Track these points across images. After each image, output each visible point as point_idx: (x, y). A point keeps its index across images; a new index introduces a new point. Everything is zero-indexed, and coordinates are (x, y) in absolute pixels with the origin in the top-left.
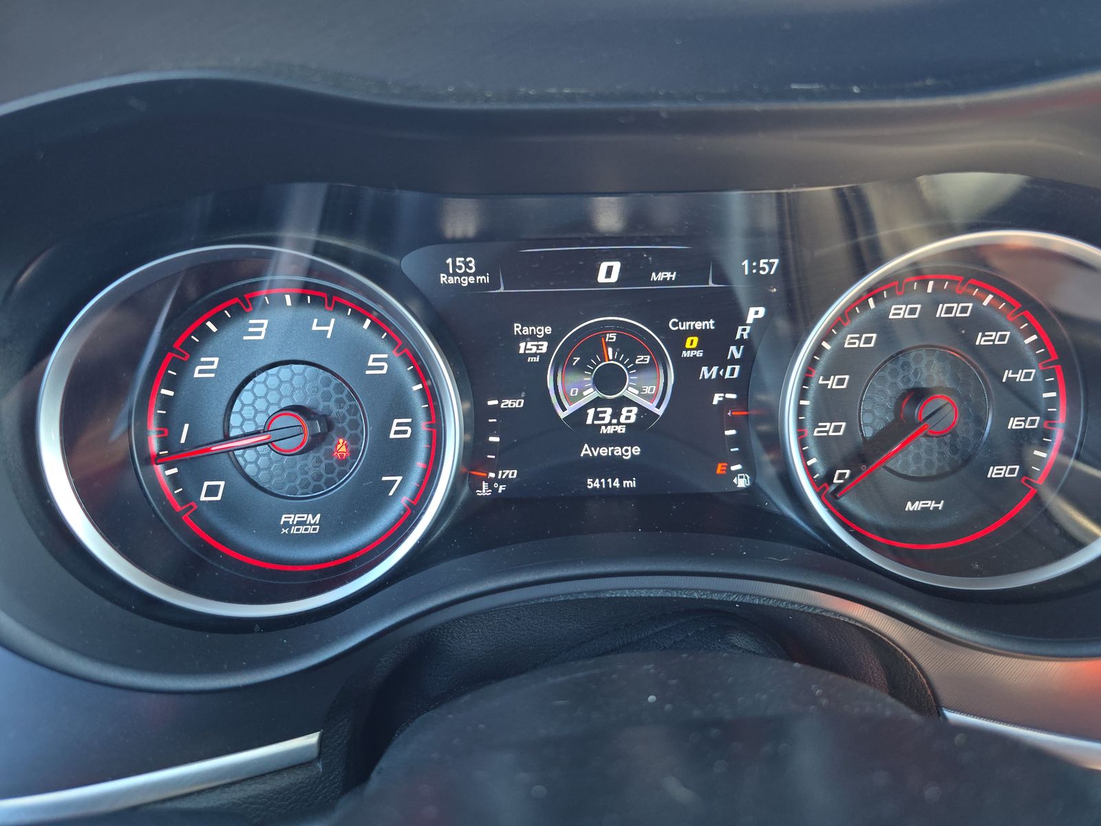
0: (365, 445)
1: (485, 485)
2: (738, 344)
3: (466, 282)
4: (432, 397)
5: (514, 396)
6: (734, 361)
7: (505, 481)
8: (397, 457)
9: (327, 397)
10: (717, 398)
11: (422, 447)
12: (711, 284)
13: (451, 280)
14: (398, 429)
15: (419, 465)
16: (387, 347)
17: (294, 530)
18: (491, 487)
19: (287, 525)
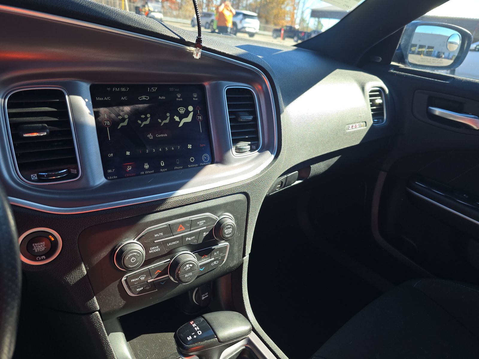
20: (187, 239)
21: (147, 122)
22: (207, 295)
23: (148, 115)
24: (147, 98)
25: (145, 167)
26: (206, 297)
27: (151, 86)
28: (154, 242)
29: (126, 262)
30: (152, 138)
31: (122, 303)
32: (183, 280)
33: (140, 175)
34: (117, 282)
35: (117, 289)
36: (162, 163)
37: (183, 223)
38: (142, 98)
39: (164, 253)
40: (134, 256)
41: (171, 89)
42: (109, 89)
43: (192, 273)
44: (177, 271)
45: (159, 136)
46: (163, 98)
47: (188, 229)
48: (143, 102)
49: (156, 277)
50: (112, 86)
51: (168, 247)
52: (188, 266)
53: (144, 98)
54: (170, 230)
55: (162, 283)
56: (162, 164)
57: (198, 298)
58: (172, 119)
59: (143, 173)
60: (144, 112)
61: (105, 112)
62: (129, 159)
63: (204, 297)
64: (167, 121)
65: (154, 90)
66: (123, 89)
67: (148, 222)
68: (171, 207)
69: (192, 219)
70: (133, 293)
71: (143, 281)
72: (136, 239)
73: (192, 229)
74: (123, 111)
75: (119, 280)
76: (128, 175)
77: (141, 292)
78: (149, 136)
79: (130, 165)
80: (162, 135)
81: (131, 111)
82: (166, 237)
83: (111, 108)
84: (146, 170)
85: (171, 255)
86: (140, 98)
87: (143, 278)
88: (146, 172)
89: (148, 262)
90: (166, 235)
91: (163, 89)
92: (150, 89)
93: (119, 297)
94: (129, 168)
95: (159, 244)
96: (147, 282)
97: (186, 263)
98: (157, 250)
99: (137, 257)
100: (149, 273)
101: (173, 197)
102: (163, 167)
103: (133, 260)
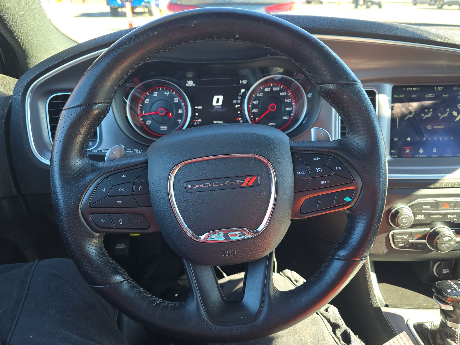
0: (174, 114)
1: (195, 123)
2: (240, 96)
3: (191, 85)
4: (186, 105)
5: (200, 106)
6: (239, 99)
7: (199, 122)
8: (180, 116)
9: (168, 106)
10: (236, 106)
11: (184, 114)
12: (235, 85)
13: (189, 85)
14: (180, 111)
15: (184, 118)
16: (178, 97)
17: (163, 130)
18: (197, 123)
19: (162, 128)
20: (449, 216)
21: (429, 115)
22: (448, 271)
23: (431, 110)
24: (432, 96)
25: (420, 151)
26: (447, 272)
27: (437, 86)
28: (421, 212)
29: (399, 221)
30: (430, 128)
31: (385, 251)
32: (440, 248)
33: (415, 157)
34: (386, 234)
35: (384, 239)
36: (435, 149)
37: (448, 202)
38: (428, 96)
39: (427, 223)
40: (406, 218)
41: (455, 88)
42: (404, 89)
43: (449, 245)
44: (436, 239)
45: (437, 127)
46: (447, 96)
47: (452, 208)
48: (430, 99)
49: (416, 240)
50: (407, 87)
51: (431, 218)
52: (446, 238)
53: (430, 95)
54: (436, 205)
55: (419, 246)
56: (435, 151)
57: (439, 271)
58: (451, 113)
59: (417, 156)
60: (428, 108)
61: (398, 107)
62: (409, 144)
63: (445, 271)
64: (446, 115)
65: (440, 89)
66: (415, 89)
67: (419, 195)
68: (441, 186)
69: (458, 201)
70: (395, 246)
71: (405, 240)
72: (408, 206)
73: (455, 208)
74: (411, 106)
75: (387, 233)
76: (405, 156)
77: (401, 247)
78: (428, 127)
79: (408, 149)
80: (439, 127)
81: (418, 106)
82: (432, 210)
83: (403, 104)
84: (420, 154)
85: (431, 226)
86: (427, 96)
87: (405, 237)
88: (420, 156)
89: (414, 226)
90: (432, 209)
91: (447, 88)
92: (437, 88)
93: (384, 246)
94: (408, 151)
95: (425, 214)
96: (408, 241)
97: (445, 235)
98: (422, 219)
99: (408, 219)
100: (411, 235)
101: (444, 179)
102: (435, 154)
103: (405, 221)
